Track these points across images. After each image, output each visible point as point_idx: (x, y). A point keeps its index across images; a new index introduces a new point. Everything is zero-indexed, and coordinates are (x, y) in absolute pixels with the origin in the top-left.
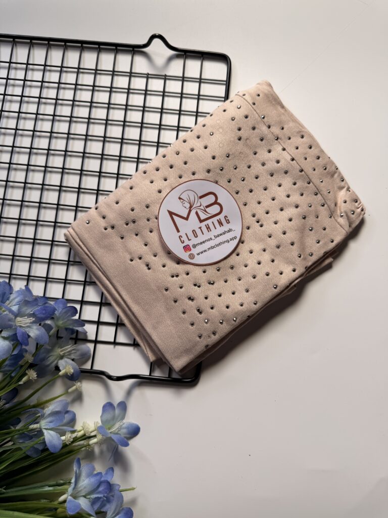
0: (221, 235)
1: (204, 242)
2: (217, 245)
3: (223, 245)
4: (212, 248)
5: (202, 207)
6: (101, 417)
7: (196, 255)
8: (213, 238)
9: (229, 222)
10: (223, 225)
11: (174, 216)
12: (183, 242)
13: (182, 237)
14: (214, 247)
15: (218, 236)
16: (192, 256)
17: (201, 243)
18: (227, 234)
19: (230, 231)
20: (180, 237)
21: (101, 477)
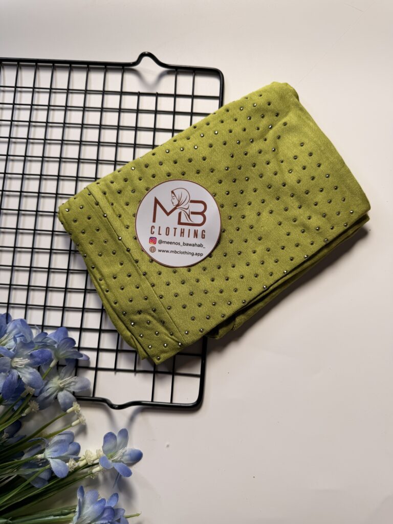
6: (103, 447)
21: (105, 504)
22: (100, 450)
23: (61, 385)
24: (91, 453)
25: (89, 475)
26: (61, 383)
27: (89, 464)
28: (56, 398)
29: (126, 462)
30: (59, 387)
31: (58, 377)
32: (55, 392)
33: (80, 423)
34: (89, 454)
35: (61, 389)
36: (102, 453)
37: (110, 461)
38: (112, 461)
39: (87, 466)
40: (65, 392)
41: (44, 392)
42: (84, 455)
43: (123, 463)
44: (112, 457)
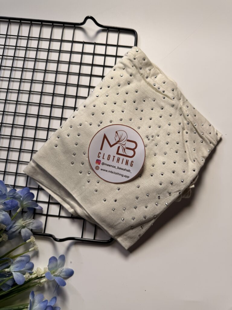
0: (122, 169)
1: (110, 166)
2: (115, 173)
3: (118, 176)
4: (112, 172)
5: (124, 146)
6: (48, 266)
7: (100, 169)
8: (116, 167)
9: (132, 166)
10: (127, 165)
11: (105, 139)
12: (99, 157)
13: (100, 154)
14: (113, 173)
15: (120, 169)
16: (97, 168)
17: (108, 165)
18: (125, 171)
19: (129, 171)
20: (100, 153)
21: (47, 304)
22: (46, 268)
23: (24, 225)
24: (41, 270)
25: (38, 284)
26: (23, 223)
27: (39, 277)
28: (20, 233)
29: (63, 277)
30: (22, 225)
31: (22, 219)
32: (19, 228)
33: (34, 250)
34: (39, 270)
35: (24, 227)
36: (47, 270)
37: (52, 275)
38: (54, 275)
39: (37, 278)
40: (26, 229)
41: (12, 228)
42: (36, 270)
43: (61, 277)
44: (54, 273)
